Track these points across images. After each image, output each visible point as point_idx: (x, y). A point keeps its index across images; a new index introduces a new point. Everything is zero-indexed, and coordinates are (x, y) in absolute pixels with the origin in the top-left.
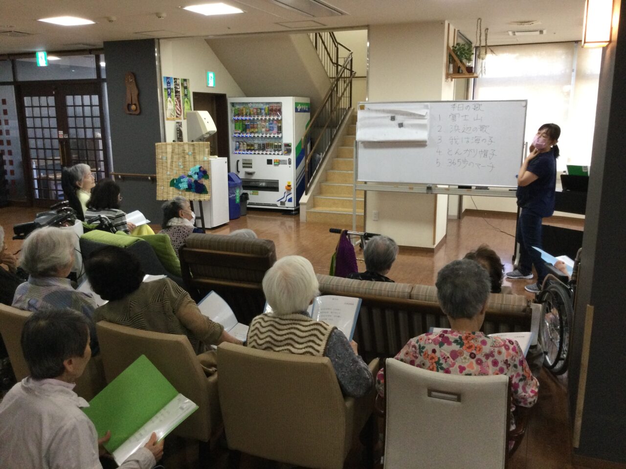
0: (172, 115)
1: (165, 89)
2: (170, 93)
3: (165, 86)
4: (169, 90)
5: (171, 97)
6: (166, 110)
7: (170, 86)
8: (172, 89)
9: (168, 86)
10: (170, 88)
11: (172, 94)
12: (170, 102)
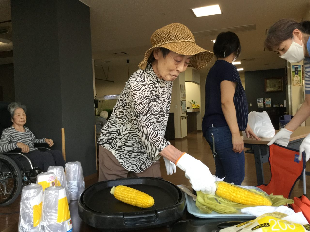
0: (298, 83)
1: (293, 71)
2: (298, 73)
3: (293, 70)
4: (297, 72)
5: (298, 75)
6: (293, 81)
7: (298, 69)
8: (300, 70)
9: (295, 69)
10: (298, 71)
11: (299, 73)
12: (297, 77)
